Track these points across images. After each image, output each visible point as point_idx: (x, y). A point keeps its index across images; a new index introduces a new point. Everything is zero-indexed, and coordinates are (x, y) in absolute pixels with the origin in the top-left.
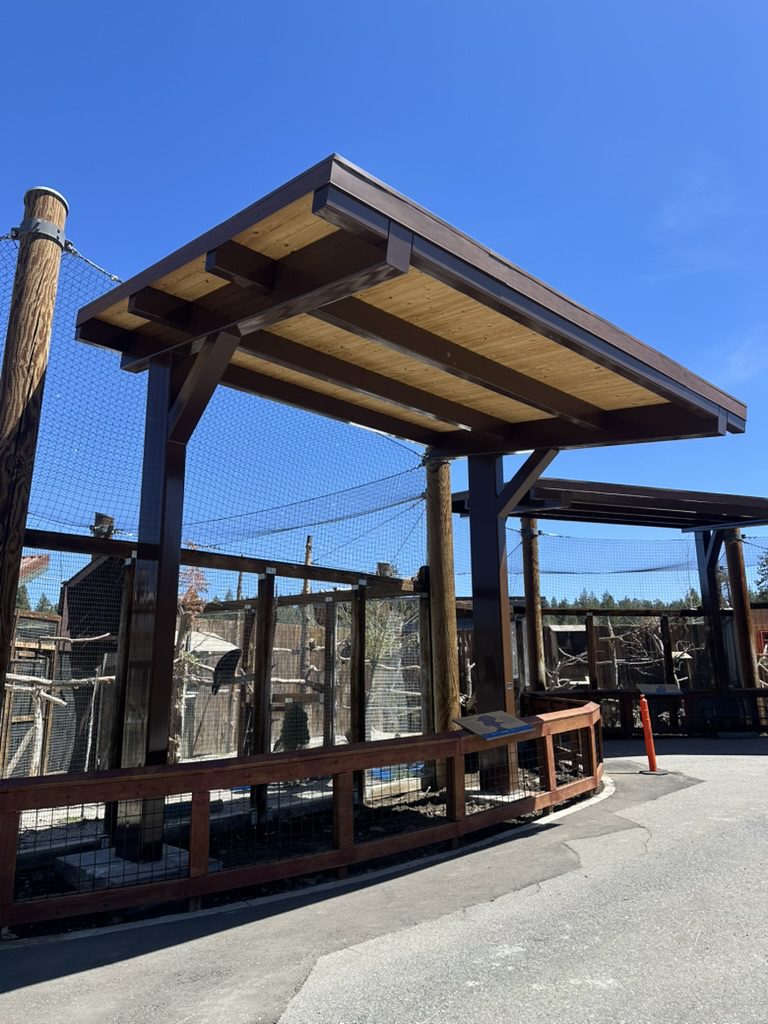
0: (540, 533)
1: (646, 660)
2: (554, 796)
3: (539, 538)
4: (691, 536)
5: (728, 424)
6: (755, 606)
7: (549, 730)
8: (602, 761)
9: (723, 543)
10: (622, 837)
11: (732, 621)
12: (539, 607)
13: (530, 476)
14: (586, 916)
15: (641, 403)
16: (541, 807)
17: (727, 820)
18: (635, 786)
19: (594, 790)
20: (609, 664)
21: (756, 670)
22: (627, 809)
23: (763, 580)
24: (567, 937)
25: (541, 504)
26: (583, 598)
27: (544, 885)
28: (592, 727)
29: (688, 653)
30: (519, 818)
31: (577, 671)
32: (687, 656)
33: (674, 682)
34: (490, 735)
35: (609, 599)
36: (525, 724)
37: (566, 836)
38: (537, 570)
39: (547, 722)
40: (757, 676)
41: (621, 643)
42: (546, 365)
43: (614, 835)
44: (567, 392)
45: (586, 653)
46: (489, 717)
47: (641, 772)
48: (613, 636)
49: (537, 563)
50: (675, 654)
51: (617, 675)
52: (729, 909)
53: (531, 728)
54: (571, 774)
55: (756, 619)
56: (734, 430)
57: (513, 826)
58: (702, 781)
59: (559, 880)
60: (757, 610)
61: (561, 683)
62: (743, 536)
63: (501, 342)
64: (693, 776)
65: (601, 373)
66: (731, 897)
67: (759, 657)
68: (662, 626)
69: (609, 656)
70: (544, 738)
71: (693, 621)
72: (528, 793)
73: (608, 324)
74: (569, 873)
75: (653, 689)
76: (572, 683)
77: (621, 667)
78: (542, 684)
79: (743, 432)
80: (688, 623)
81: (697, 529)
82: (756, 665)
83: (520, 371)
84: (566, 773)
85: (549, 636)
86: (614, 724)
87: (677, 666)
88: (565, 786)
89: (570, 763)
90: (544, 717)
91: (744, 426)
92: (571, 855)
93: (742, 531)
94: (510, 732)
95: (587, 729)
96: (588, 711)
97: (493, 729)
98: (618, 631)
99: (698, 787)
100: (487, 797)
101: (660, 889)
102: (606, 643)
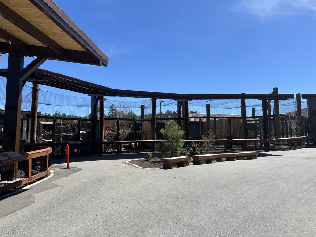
0: (40, 89)
1: (72, 134)
2: (30, 179)
3: (39, 91)
4: (90, 97)
5: (103, 63)
6: (106, 119)
7: (31, 157)
8: (51, 166)
9: (99, 100)
10: (52, 190)
11: (99, 123)
12: (37, 115)
13: (34, 67)
14: (32, 220)
15: (77, 49)
16: (25, 183)
17: (87, 180)
18: (61, 173)
19: (47, 175)
20: (59, 135)
21: (103, 137)
22: (56, 181)
23: (110, 112)
24: (22, 230)
25: (40, 78)
26: (56, 114)
27: (18, 212)
28: (48, 155)
29: (85, 132)
30: (14, 189)
31: (48, 137)
32: (85, 133)
33: (80, 140)
34: (4, 160)
35: (64, 115)
36: (21, 156)
37: (31, 193)
38: (37, 102)
39: (30, 154)
40: (103, 138)
41: (64, 128)
42: (43, 25)
43: (49, 190)
44: (51, 38)
45: (52, 131)
46: (6, 154)
47: (64, 168)
48: (62, 126)
49: (37, 100)
50: (81, 132)
51: (62, 138)
52: (81, 208)
53: (23, 157)
54: (39, 171)
55: (105, 123)
56: (105, 65)
57: (12, 191)
58: (82, 169)
59: (25, 209)
60: (106, 120)
61: (42, 141)
62: (105, 99)
63: (24, 9)
64: (80, 168)
65: (64, 34)
66: (83, 204)
67: (105, 133)
68: (78, 123)
69: (60, 132)
70: (29, 160)
71: (88, 122)
72: (19, 179)
73: (66, 15)
74: (30, 206)
75: (72, 142)
76: (46, 141)
77: (64, 136)
78: (35, 141)
79: (107, 66)
80: (87, 123)
81: (92, 95)
82: (104, 135)
83: (32, 24)
84: (38, 171)
85: (40, 125)
86: (59, 153)
87: (81, 136)
88: (35, 175)
89: (40, 167)
90: (29, 153)
91: (107, 65)
92: (32, 199)
93: (105, 97)
94: (14, 159)
95: (46, 156)
96: (47, 150)
97: (6, 158)
98: (64, 125)
99: (81, 171)
100: (3, 182)
101: (61, 205)
102: (60, 128)
